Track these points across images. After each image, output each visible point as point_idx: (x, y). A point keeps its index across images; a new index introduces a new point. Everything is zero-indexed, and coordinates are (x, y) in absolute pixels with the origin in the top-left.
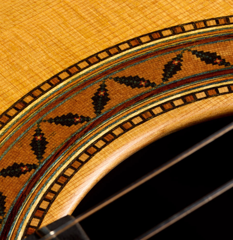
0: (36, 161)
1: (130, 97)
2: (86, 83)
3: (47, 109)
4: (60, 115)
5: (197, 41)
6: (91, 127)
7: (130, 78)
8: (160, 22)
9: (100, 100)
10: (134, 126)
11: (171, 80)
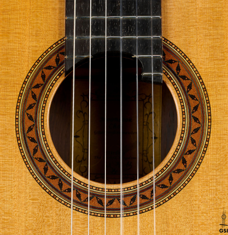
0: (189, 93)
1: (192, 127)
2: (203, 120)
3: (202, 107)
4: (198, 108)
5: (197, 153)
6: (190, 112)
7: (198, 131)
8: (210, 150)
9: (196, 119)
10: (183, 121)
11: (190, 139)
